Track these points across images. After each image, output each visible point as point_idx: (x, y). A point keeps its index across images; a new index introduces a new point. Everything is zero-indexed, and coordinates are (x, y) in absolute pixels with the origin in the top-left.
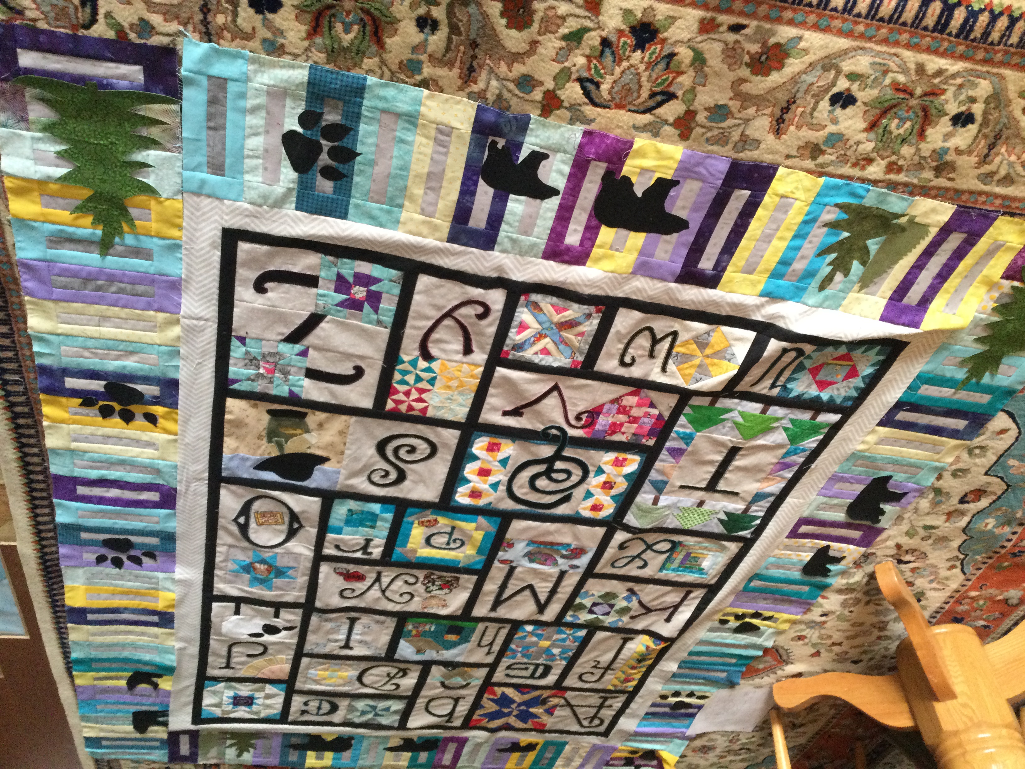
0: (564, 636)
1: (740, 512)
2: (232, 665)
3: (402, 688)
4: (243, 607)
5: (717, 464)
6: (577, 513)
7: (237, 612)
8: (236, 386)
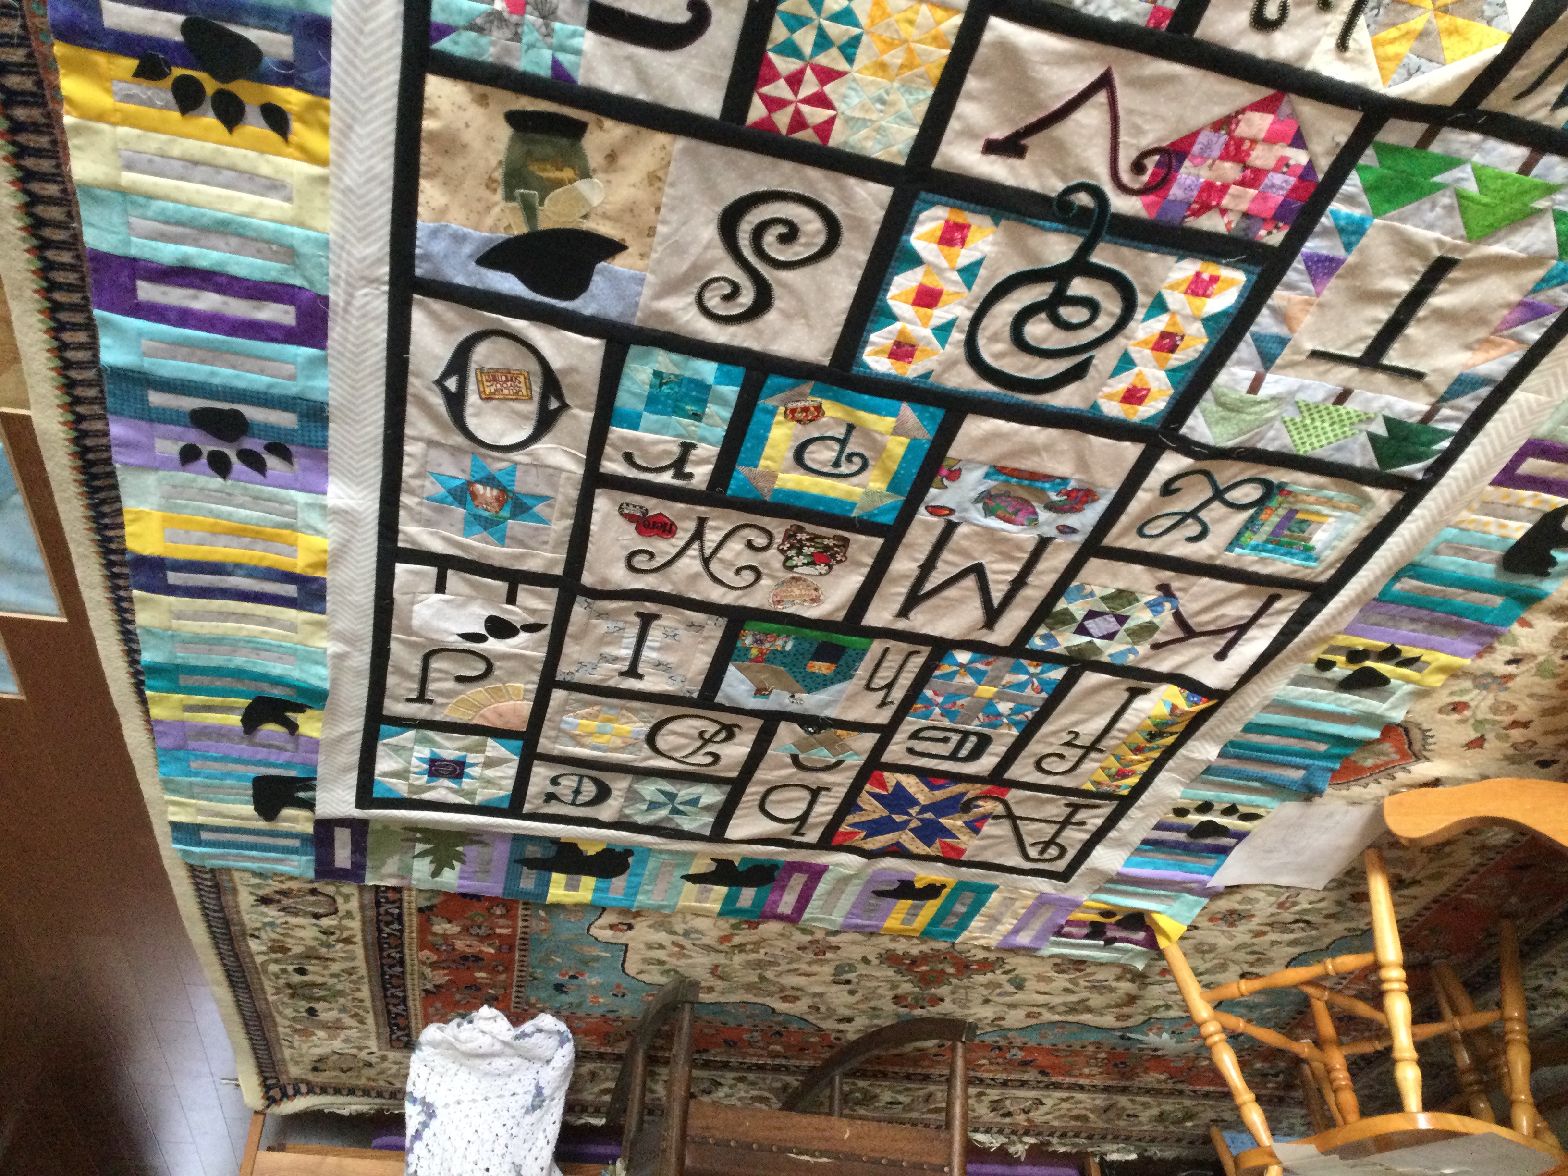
0: (1023, 677)
1: (1414, 420)
2: (429, 696)
3: (723, 762)
4: (453, 578)
5: (1397, 301)
6: (1095, 406)
7: (440, 587)
8: (444, 45)
